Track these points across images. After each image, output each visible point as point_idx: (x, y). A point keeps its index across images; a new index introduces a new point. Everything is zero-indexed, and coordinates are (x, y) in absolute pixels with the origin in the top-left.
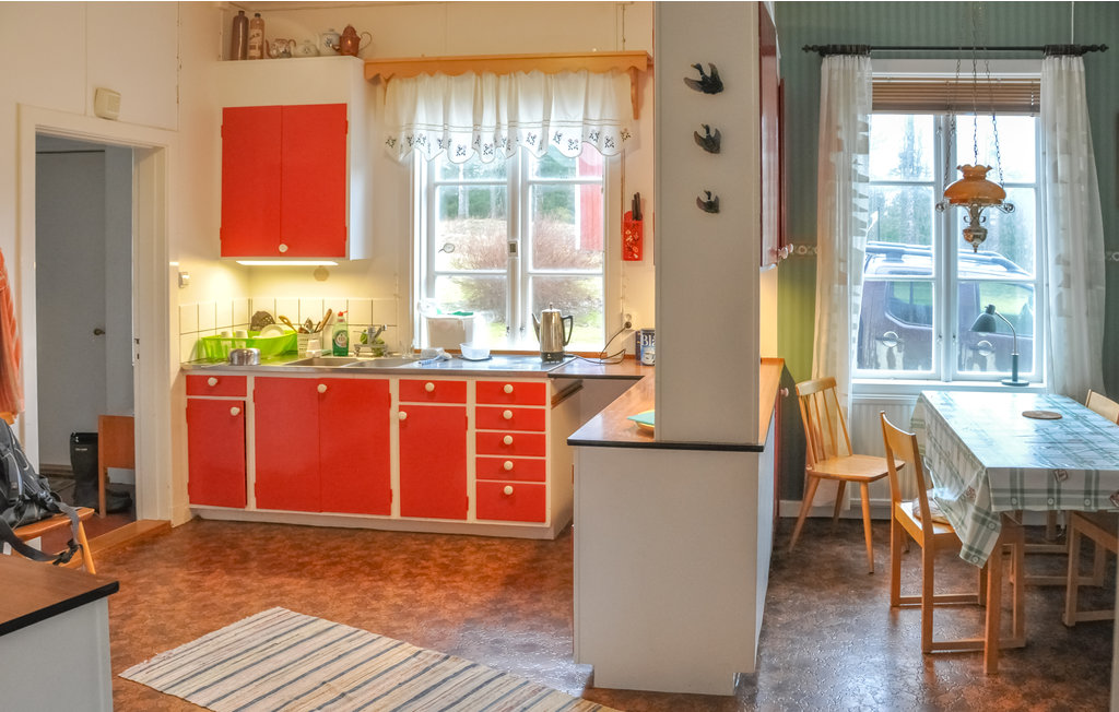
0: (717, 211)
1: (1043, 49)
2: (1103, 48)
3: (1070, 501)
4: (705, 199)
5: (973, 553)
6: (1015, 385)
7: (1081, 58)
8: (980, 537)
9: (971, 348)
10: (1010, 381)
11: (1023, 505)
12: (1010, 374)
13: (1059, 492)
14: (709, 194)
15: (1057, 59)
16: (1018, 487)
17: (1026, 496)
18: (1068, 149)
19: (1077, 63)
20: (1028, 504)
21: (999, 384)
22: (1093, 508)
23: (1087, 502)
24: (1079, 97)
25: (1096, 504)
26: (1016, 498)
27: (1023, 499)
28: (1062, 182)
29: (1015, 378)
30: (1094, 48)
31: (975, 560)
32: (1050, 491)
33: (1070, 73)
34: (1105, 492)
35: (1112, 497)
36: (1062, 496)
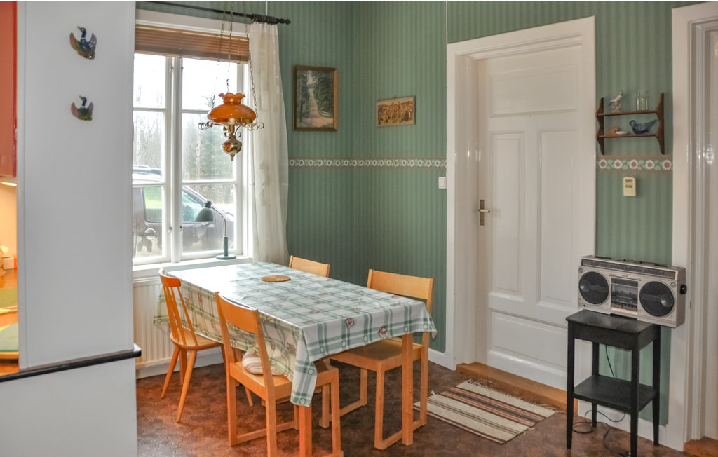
0: (90, 119)
1: (252, 17)
2: (288, 22)
3: (356, 340)
4: (79, 105)
5: (300, 397)
6: (227, 259)
7: (276, 26)
8: (304, 382)
9: (140, 235)
10: (223, 256)
11: (327, 351)
12: (222, 251)
13: (349, 335)
14: (85, 100)
15: (261, 25)
16: (324, 338)
17: (329, 343)
18: (268, 87)
19: (274, 29)
20: (331, 350)
21: (214, 260)
22: (369, 342)
23: (366, 339)
24: (274, 52)
25: (371, 340)
26: (323, 347)
27: (327, 346)
28: (264, 111)
29: (226, 254)
30: (281, 21)
31: (303, 402)
32: (343, 336)
33: (269, 36)
34: (375, 329)
35: (379, 331)
36: (351, 338)
